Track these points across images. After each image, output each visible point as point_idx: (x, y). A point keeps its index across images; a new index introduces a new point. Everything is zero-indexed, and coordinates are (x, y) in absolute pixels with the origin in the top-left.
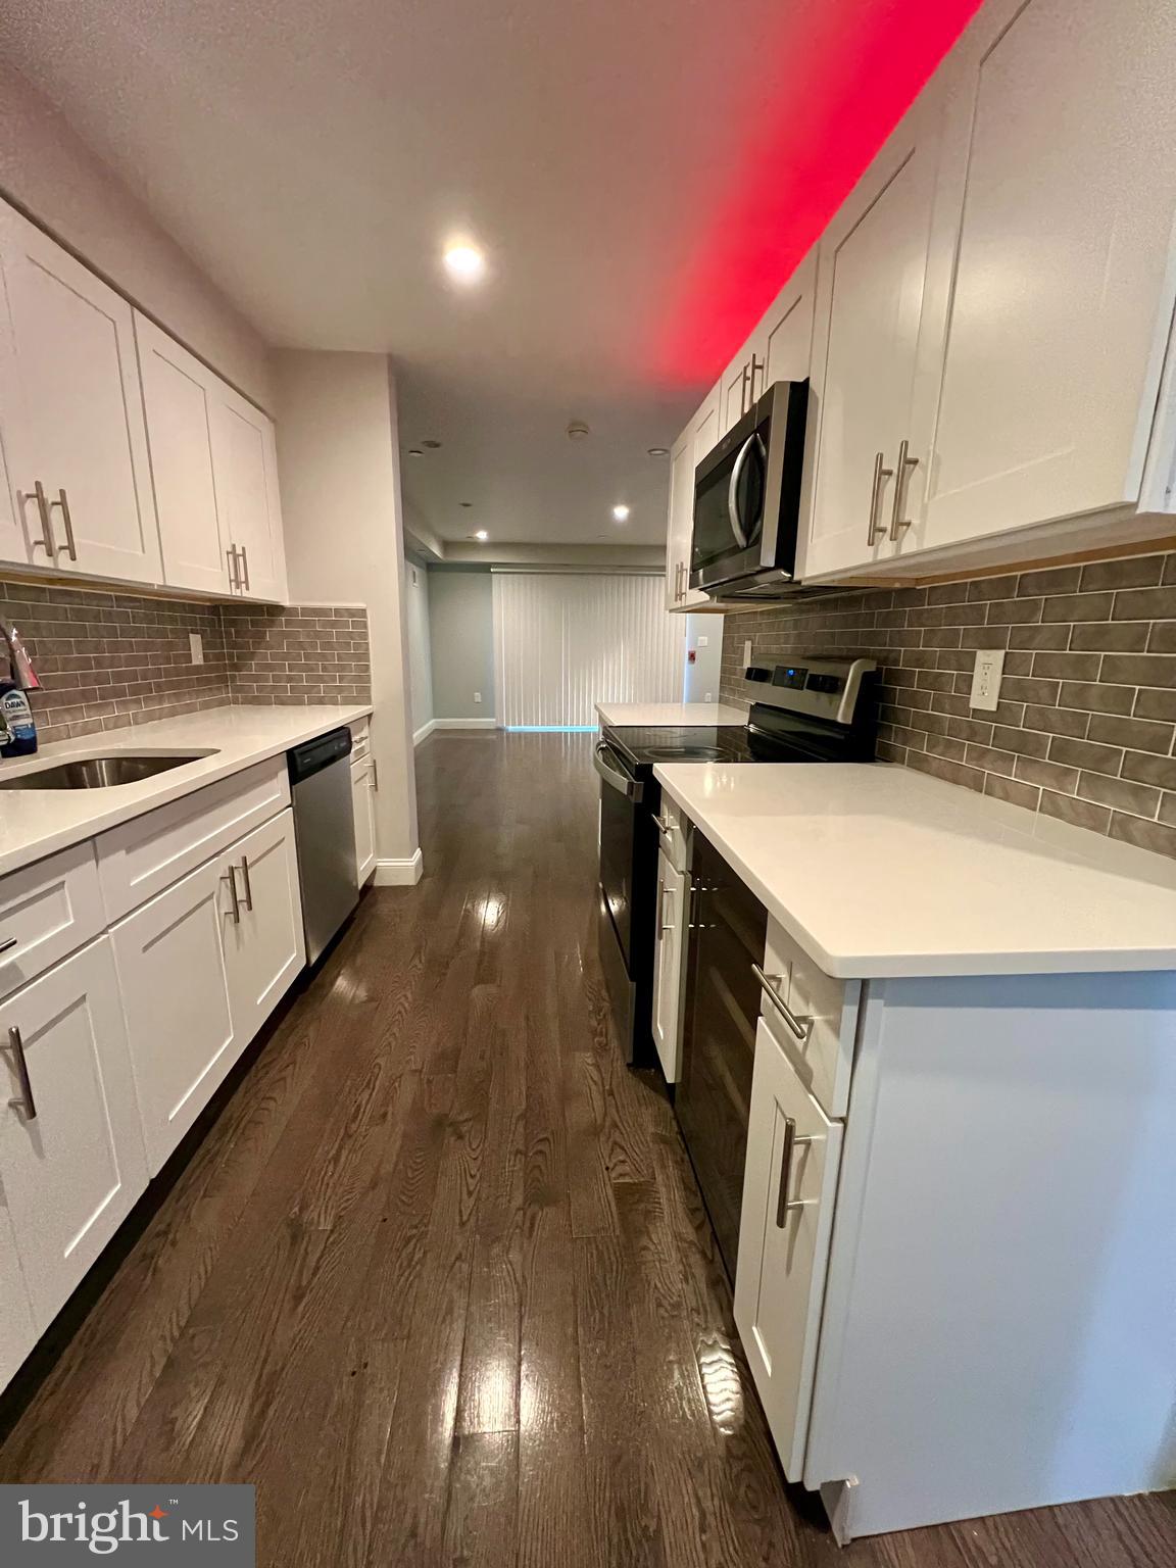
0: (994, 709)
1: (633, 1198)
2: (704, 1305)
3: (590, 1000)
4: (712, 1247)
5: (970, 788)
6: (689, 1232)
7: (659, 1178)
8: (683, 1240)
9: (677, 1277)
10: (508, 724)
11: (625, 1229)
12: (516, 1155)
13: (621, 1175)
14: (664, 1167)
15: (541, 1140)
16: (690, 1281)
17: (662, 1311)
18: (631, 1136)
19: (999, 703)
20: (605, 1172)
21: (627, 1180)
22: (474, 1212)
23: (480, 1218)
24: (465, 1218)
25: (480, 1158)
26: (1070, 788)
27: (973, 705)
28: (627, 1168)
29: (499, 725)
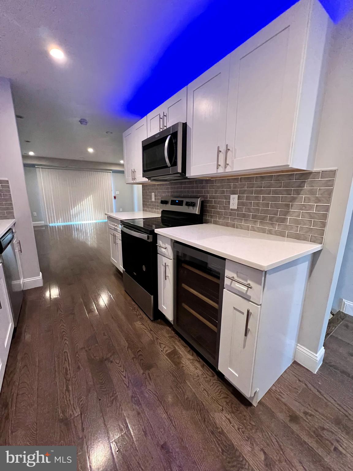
0: (237, 208)
1: (173, 355)
2: (204, 373)
3: (130, 306)
4: (198, 358)
5: (232, 227)
6: (191, 357)
7: (177, 348)
8: (191, 360)
9: (194, 369)
10: (49, 223)
11: (175, 365)
12: (133, 359)
13: (166, 351)
14: (176, 344)
15: (139, 351)
16: (198, 369)
17: (195, 380)
18: (163, 340)
19: (237, 207)
20: (162, 352)
21: (169, 351)
22: (129, 381)
23: (132, 382)
24: (128, 385)
25: (122, 365)
26: (257, 225)
27: (231, 208)
28: (167, 348)
29: (46, 224)
